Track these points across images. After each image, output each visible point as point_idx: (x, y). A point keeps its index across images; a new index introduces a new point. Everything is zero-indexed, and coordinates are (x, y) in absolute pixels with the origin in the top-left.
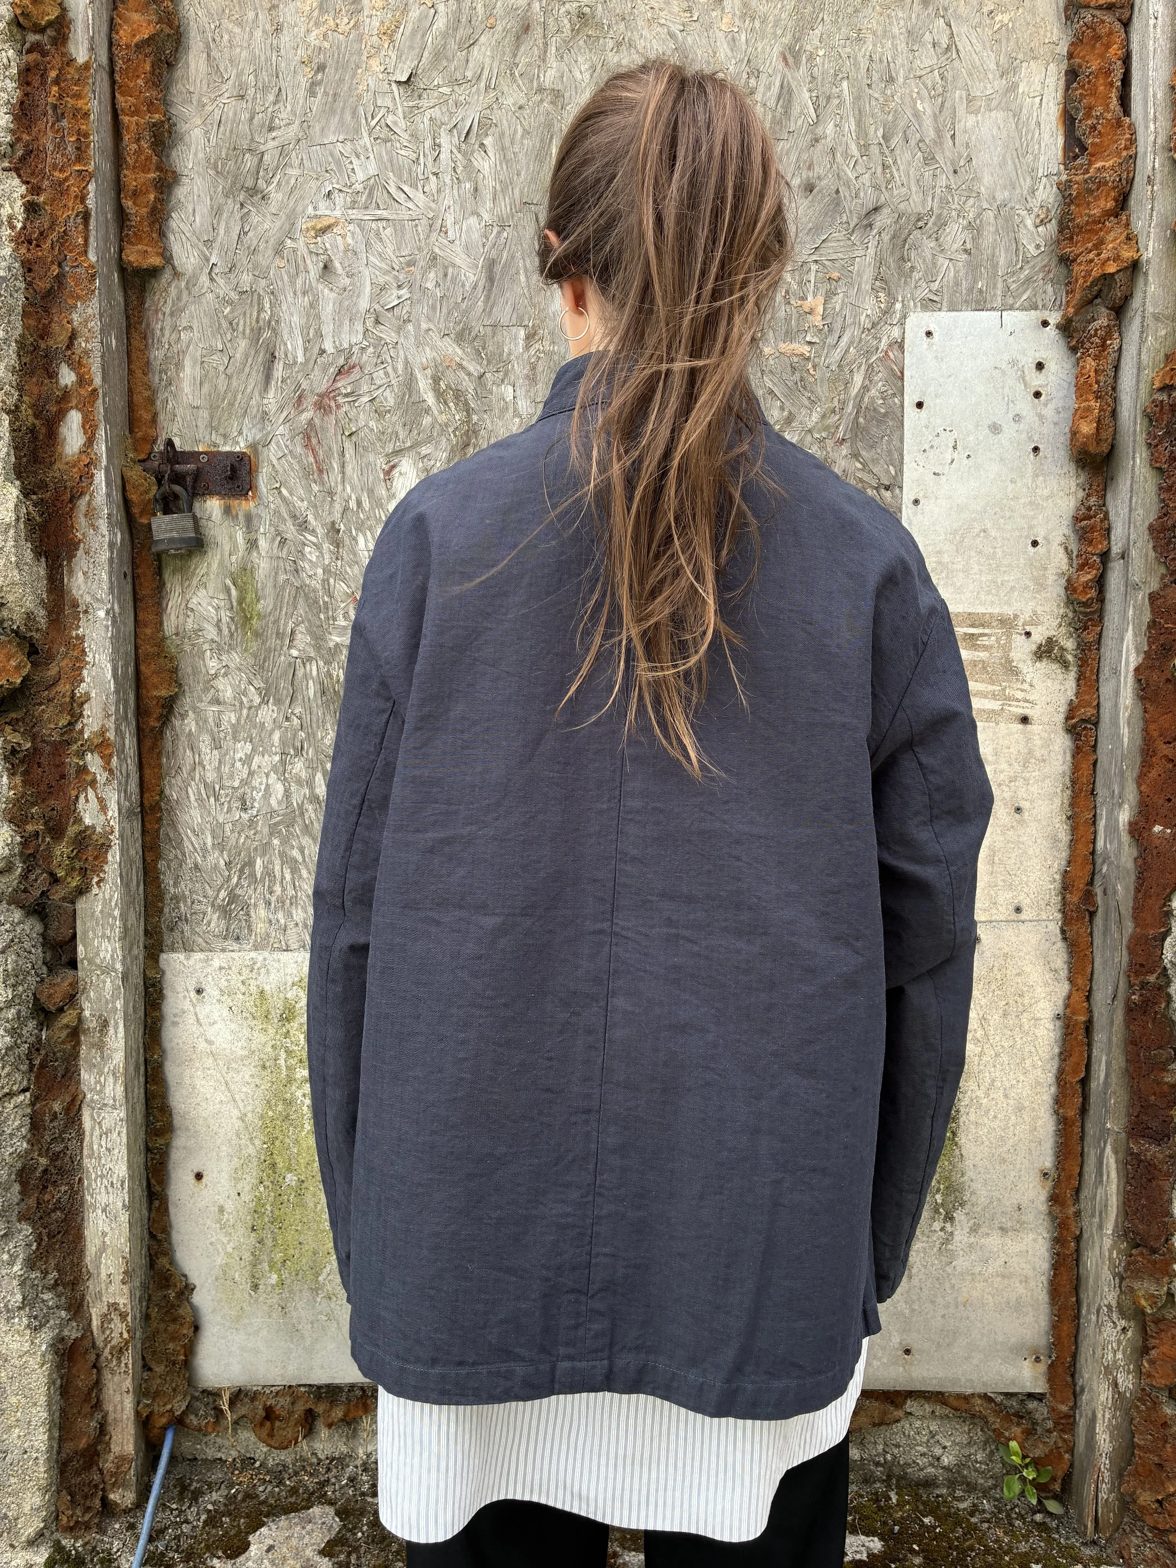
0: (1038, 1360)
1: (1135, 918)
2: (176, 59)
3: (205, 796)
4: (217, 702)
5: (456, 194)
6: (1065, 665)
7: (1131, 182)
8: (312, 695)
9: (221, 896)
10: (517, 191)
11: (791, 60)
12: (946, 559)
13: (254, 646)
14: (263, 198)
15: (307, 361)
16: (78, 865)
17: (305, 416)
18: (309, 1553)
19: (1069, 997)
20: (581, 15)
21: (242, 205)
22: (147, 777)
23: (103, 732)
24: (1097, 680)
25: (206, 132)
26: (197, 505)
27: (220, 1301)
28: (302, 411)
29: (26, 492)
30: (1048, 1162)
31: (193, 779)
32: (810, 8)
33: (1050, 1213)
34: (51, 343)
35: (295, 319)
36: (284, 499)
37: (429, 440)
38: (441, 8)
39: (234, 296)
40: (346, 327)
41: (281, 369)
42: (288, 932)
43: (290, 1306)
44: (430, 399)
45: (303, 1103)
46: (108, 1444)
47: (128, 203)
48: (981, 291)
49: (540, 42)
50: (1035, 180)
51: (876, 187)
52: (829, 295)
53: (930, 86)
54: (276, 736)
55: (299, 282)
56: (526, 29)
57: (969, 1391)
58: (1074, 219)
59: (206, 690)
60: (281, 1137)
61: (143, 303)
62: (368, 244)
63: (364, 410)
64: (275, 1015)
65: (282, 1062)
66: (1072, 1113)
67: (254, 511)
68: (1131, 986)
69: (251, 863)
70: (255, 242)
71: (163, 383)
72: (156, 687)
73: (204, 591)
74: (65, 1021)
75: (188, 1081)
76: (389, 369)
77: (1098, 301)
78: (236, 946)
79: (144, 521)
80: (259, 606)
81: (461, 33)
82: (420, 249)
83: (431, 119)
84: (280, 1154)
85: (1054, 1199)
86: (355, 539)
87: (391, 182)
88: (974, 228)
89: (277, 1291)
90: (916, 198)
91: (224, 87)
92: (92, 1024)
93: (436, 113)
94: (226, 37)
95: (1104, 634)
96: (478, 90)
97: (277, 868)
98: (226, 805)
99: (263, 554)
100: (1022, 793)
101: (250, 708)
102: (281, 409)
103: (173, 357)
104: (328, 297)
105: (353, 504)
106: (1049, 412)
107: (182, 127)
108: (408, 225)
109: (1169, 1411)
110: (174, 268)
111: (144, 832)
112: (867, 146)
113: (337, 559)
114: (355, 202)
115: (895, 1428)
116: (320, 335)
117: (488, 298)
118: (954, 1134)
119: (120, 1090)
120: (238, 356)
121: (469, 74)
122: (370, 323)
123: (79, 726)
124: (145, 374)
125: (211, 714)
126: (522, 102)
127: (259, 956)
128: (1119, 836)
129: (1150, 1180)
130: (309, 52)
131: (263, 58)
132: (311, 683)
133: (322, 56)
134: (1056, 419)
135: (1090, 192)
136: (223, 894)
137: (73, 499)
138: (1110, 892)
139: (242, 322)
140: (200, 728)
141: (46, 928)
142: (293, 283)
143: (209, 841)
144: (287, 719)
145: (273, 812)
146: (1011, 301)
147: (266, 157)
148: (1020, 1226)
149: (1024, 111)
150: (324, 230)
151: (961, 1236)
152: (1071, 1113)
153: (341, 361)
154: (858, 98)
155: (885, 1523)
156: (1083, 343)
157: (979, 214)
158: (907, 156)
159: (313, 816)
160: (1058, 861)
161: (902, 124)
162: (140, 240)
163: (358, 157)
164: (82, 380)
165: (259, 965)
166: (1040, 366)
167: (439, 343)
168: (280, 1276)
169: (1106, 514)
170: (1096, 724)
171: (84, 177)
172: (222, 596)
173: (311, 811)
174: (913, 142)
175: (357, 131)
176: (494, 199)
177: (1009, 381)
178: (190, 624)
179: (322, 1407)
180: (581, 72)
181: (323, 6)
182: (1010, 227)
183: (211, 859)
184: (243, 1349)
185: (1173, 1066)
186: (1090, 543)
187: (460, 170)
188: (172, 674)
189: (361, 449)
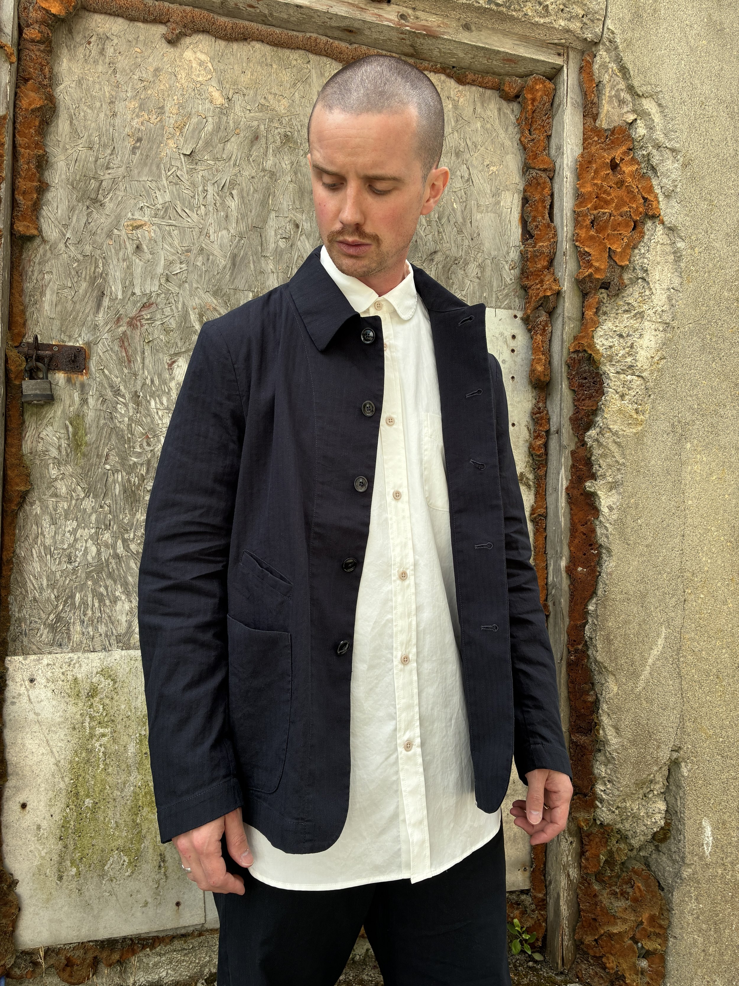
0: (525, 870)
1: (570, 617)
2: (51, 121)
3: (43, 554)
4: (56, 495)
5: (215, 216)
6: (529, 487)
7: (555, 254)
8: (117, 494)
9: (51, 618)
10: (250, 220)
13: (82, 462)
14: (101, 205)
15: (124, 298)
17: (121, 329)
20: (286, 136)
21: (88, 208)
22: (7, 542)
24: (545, 495)
25: (67, 164)
26: (49, 376)
27: (36, 889)
28: (120, 326)
31: (36, 544)
35: (118, 274)
36: (106, 376)
38: (210, 119)
39: (80, 257)
40: (149, 281)
41: (107, 301)
42: (95, 640)
43: (84, 889)
44: (197, 326)
45: (99, 750)
47: (20, 198)
48: (485, 297)
49: (264, 146)
50: (509, 247)
51: (435, 242)
53: (460, 197)
54: (93, 517)
55: (121, 254)
56: (257, 138)
58: (529, 269)
59: (48, 488)
60: (83, 775)
61: (21, 255)
62: (163, 238)
63: (157, 329)
64: (83, 694)
65: (87, 724)
67: (86, 382)
68: (569, 652)
69: (72, 597)
70: (95, 229)
71: (32, 303)
72: (17, 485)
73: (51, 428)
75: (19, 741)
76: (173, 307)
77: (541, 308)
78: (59, 650)
79: (17, 383)
80: (87, 438)
81: (221, 133)
82: (193, 244)
83: (202, 176)
84: (82, 786)
86: (149, 402)
87: (178, 206)
88: (482, 267)
89: (76, 880)
90: (454, 249)
91: (80, 141)
93: (205, 173)
94: (82, 114)
95: (548, 471)
96: (229, 165)
97: (90, 599)
98: (58, 560)
99: (91, 407)
101: (77, 500)
102: (106, 324)
103: (39, 288)
104: (138, 264)
105: (148, 382)
106: (519, 359)
107: (52, 160)
108: (187, 230)
109: (595, 887)
110: (42, 237)
112: (430, 221)
113: (137, 413)
114: (157, 214)
116: (132, 284)
117: (232, 274)
120: (81, 291)
121: (224, 156)
122: (163, 281)
124: (21, 296)
125: (51, 503)
126: (253, 175)
127: (74, 656)
128: (561, 573)
129: (582, 756)
130: (133, 130)
131: (104, 129)
132: (117, 485)
133: (140, 134)
134: (522, 363)
135: (537, 256)
136: (52, 616)
138: (557, 603)
139: (84, 273)
140: (43, 512)
142: (117, 254)
143: (45, 583)
144: (101, 507)
145: (88, 564)
146: (499, 304)
147: (103, 183)
148: (515, 793)
149: (503, 215)
150: (137, 227)
153: (145, 300)
156: (534, 328)
157: (484, 261)
158: (449, 229)
159: (115, 566)
162: (25, 219)
163: (159, 190)
165: (74, 661)
166: (514, 337)
167: (203, 296)
168: (78, 869)
169: (547, 411)
170: (546, 517)
172: (62, 431)
173: (113, 563)
174: (452, 222)
175: (160, 177)
176: (237, 222)
177: (500, 343)
178: (40, 447)
179: (105, 955)
180: (286, 164)
181: (142, 107)
182: (498, 269)
183: (45, 594)
184: (51, 921)
185: (592, 693)
186: (541, 425)
187: (218, 205)
188: (27, 477)
189: (155, 351)
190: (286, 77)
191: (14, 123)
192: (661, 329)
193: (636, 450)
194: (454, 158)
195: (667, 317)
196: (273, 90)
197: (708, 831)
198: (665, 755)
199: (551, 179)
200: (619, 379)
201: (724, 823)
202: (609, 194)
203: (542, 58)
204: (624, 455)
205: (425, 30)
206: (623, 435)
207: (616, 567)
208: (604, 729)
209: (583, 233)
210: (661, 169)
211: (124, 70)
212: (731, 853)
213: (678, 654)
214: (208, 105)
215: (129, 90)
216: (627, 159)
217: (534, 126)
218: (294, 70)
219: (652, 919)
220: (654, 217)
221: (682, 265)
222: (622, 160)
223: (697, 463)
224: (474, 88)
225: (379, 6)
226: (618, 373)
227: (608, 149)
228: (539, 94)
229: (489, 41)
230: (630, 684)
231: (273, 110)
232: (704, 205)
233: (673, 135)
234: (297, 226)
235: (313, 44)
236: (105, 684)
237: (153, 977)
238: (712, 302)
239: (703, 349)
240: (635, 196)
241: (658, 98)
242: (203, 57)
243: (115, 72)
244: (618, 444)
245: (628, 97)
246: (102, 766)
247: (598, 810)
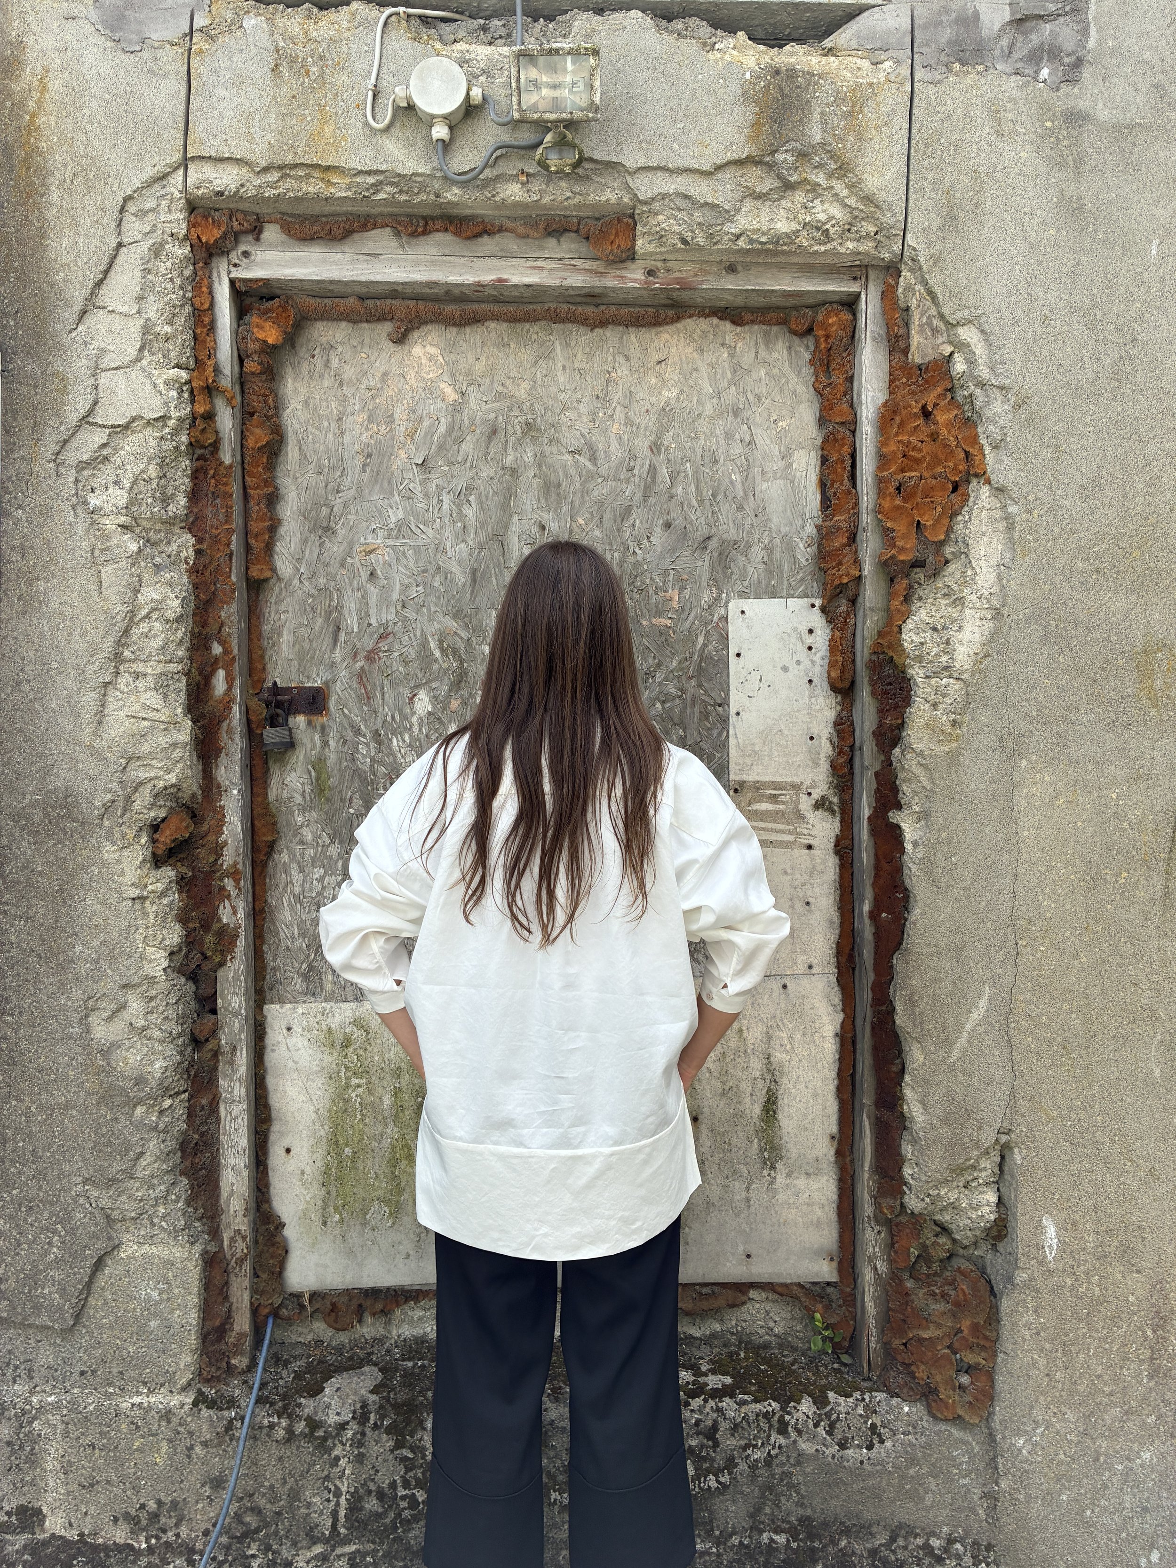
0: (832, 1259)
1: (875, 970)
2: (280, 450)
3: (293, 903)
4: (302, 842)
5: (452, 529)
6: (833, 812)
7: (856, 528)
9: (303, 967)
10: (490, 528)
11: (655, 450)
12: (757, 748)
13: (326, 807)
14: (333, 533)
15: (360, 631)
16: (219, 948)
17: (359, 664)
18: (363, 1392)
19: (843, 1023)
20: (528, 424)
21: (320, 537)
22: (257, 892)
23: (235, 864)
24: (851, 823)
25: (298, 494)
26: (290, 719)
27: (302, 1233)
28: (357, 661)
29: (194, 721)
30: (834, 1129)
31: (286, 892)
32: (666, 419)
33: (836, 1162)
34: (208, 629)
35: (353, 605)
36: (345, 715)
37: (436, 679)
38: (443, 420)
39: (315, 592)
40: (385, 610)
41: (344, 636)
43: (348, 1236)
44: (437, 654)
45: (356, 1100)
46: (232, 1324)
47: (252, 541)
48: (774, 587)
49: (503, 440)
50: (804, 520)
51: (709, 525)
52: (682, 589)
53: (739, 463)
55: (355, 583)
56: (495, 432)
57: (789, 1281)
58: (825, 547)
59: (295, 835)
60: (342, 1124)
61: (259, 598)
62: (398, 560)
63: (396, 661)
64: (338, 1043)
65: (342, 1074)
66: (847, 1096)
67: (326, 723)
68: (873, 1013)
70: (328, 559)
71: (270, 645)
72: (265, 835)
73: (294, 773)
74: (210, 1047)
75: (281, 1088)
76: (412, 635)
77: (841, 596)
78: (313, 999)
79: (259, 732)
80: (330, 782)
81: (454, 434)
82: (430, 563)
83: (437, 485)
84: (341, 1135)
85: (839, 1153)
86: (391, 740)
87: (412, 523)
88: (769, 549)
89: (339, 1226)
90: (733, 531)
91: (309, 467)
92: (227, 1049)
94: (310, 437)
95: (853, 794)
96: (465, 468)
98: (307, 909)
99: (332, 750)
100: (809, 893)
101: (323, 846)
103: (276, 630)
104: (373, 591)
106: (817, 658)
107: (283, 491)
108: (423, 549)
109: (909, 1285)
110: (278, 577)
111: (255, 926)
112: (702, 501)
113: (379, 752)
114: (390, 535)
115: (744, 1308)
116: (368, 615)
117: (472, 592)
118: (775, 1112)
119: (243, 1091)
120: (317, 628)
121: (460, 459)
122: (399, 608)
123: (220, 862)
124: (259, 641)
125: (298, 850)
126: (492, 475)
127: (327, 1006)
128: (865, 919)
129: (889, 1134)
130: (362, 446)
131: (333, 450)
133: (369, 449)
134: (820, 665)
135: (833, 533)
136: (305, 966)
137: (220, 722)
138: (862, 955)
139: (319, 608)
140: (291, 860)
141: (197, 988)
142: (351, 584)
143: (296, 932)
146: (792, 592)
147: (335, 509)
148: (818, 1172)
149: (797, 480)
150: (371, 552)
151: (781, 1179)
152: (845, 1097)
153: (382, 631)
154: (696, 472)
155: (734, 1368)
156: (834, 619)
157: (771, 541)
158: (727, 506)
160: (833, 936)
161: (723, 488)
162: (258, 561)
163: (392, 508)
164: (226, 651)
165: (328, 1011)
166: (811, 631)
167: (442, 619)
168: (341, 1216)
169: (852, 722)
170: (852, 850)
171: (230, 532)
172: (305, 777)
174: (730, 498)
175: (391, 493)
176: (476, 532)
177: (793, 640)
178: (285, 794)
179: (368, 1303)
180: (528, 456)
181: (370, 420)
182: (790, 548)
183: (297, 943)
184: (317, 1265)
185: (898, 1061)
186: (843, 739)
187: (454, 515)
188: (274, 827)
189: (394, 684)
190: (527, 355)
191: (243, 463)
192: (989, 617)
193: (949, 774)
194: (730, 418)
195: (995, 602)
196: (511, 374)
197: (1051, 1231)
198: (988, 1137)
199: (854, 432)
200: (929, 685)
201: (1074, 1224)
202: (920, 450)
203: (831, 288)
204: (932, 780)
205: (678, 284)
206: (931, 756)
207: (921, 914)
208: (908, 1104)
209: (887, 504)
210: (988, 413)
211: (350, 380)
212: (1086, 1261)
213: (1007, 1019)
214: (440, 404)
215: (357, 402)
216: (942, 403)
217: (833, 366)
218: (535, 346)
219: (975, 1328)
220: (976, 476)
221: (1016, 535)
222: (936, 405)
223: (1035, 783)
224: (756, 327)
225: (622, 265)
226: (927, 677)
227: (921, 392)
228: (834, 328)
229: (760, 281)
230: (942, 1053)
231: (511, 397)
232: (1047, 454)
233: (1000, 369)
234: (543, 528)
235: (553, 315)
236: (358, 1034)
237: (418, 1331)
238: (1058, 579)
239: (1045, 639)
240: (952, 451)
241: (979, 323)
242: (433, 350)
243: (341, 384)
244: (925, 767)
245: (942, 326)
246: (359, 1117)
247: (906, 1197)
